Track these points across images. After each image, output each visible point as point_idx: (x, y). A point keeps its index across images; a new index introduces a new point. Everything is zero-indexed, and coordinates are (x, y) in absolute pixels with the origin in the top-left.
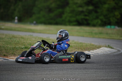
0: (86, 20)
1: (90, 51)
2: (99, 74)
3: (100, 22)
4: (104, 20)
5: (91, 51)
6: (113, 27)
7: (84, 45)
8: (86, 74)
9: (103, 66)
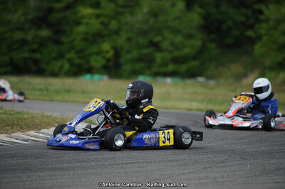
0: (36, 61)
1: (40, 129)
2: (59, 180)
3: (67, 66)
4: (77, 61)
5: (43, 131)
6: (97, 77)
7: (26, 116)
8: (28, 181)
9: (70, 162)
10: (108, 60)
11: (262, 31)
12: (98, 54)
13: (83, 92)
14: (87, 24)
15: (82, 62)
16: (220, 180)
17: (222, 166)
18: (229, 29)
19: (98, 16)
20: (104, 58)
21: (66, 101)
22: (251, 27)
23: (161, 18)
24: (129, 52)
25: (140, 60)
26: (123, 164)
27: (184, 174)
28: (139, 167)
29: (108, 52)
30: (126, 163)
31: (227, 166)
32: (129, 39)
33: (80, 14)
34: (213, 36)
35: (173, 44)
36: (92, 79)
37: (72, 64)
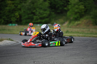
3: (3, 21)
4: (6, 19)
6: (13, 25)
9: (5, 54)
10: (17, 19)
11: (69, 8)
12: (14, 17)
13: (9, 30)
14: (10, 6)
15: (8, 19)
16: (56, 58)
17: (57, 54)
18: (59, 7)
19: (13, 4)
20: (16, 18)
21: (3, 33)
22: (66, 6)
23: (35, 4)
24: (24, 16)
25: (28, 18)
26: (23, 54)
27: (44, 57)
28: (29, 55)
29: (17, 16)
30: (24, 54)
31: (58, 54)
32: (24, 12)
33: (7, 3)
34: (53, 10)
35: (40, 13)
36: (12, 25)
37: (5, 20)
